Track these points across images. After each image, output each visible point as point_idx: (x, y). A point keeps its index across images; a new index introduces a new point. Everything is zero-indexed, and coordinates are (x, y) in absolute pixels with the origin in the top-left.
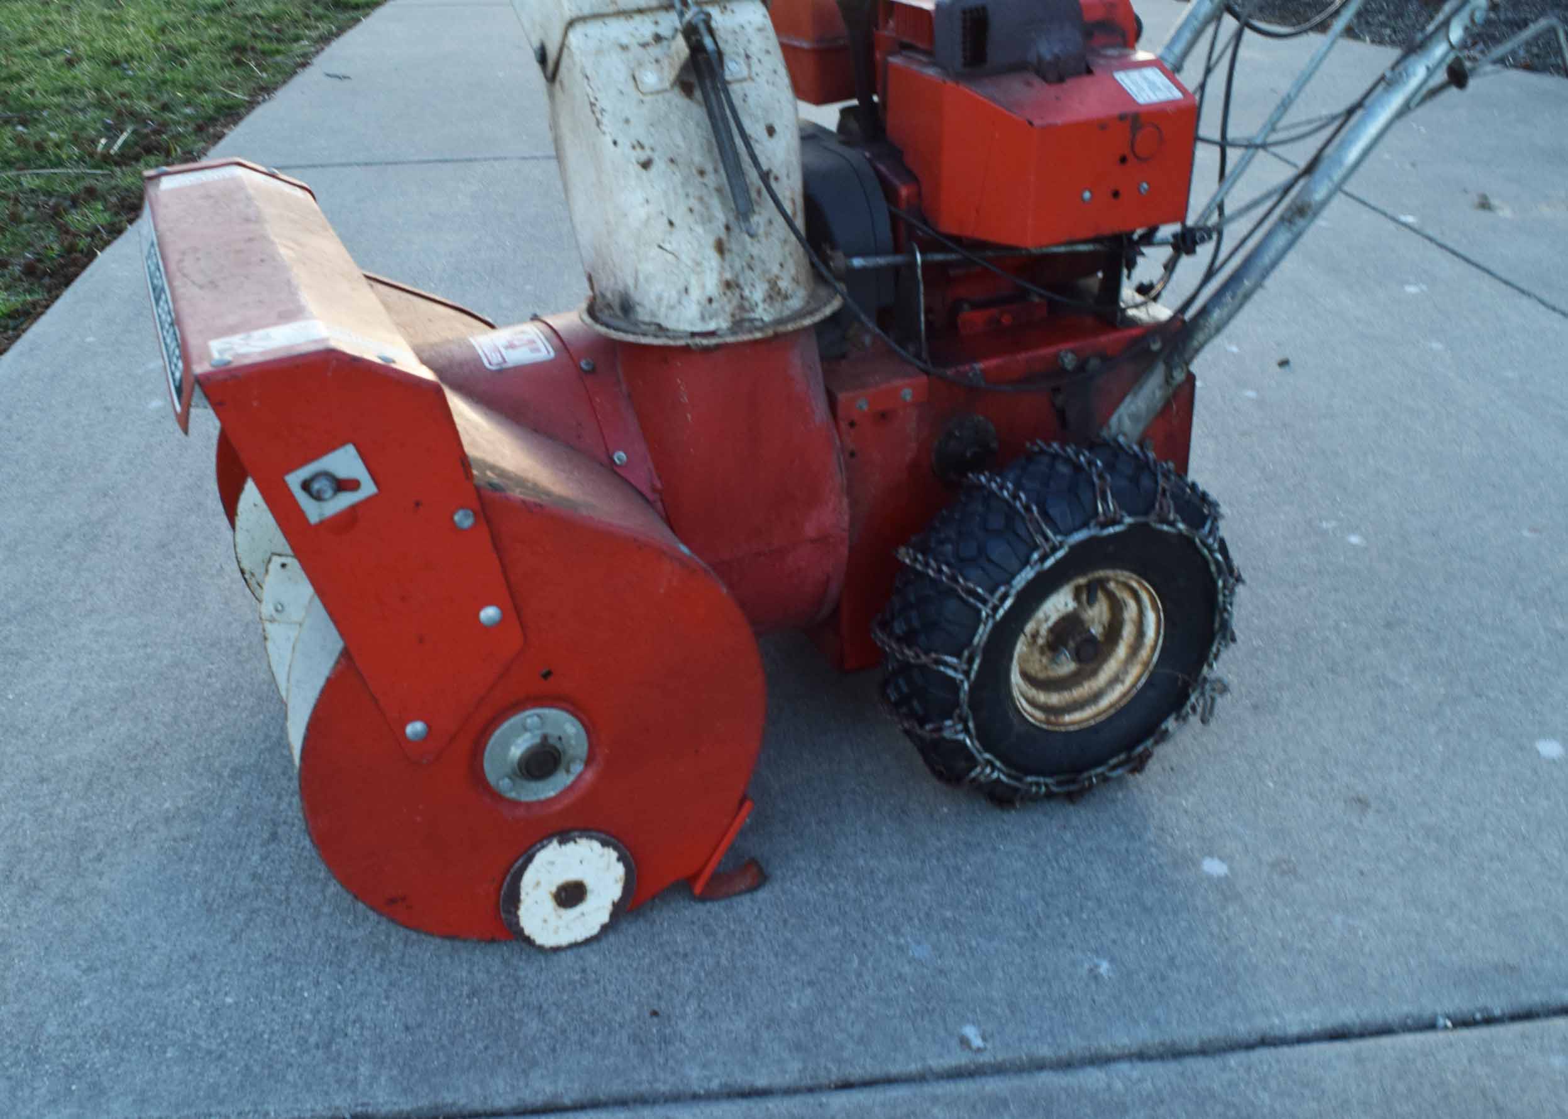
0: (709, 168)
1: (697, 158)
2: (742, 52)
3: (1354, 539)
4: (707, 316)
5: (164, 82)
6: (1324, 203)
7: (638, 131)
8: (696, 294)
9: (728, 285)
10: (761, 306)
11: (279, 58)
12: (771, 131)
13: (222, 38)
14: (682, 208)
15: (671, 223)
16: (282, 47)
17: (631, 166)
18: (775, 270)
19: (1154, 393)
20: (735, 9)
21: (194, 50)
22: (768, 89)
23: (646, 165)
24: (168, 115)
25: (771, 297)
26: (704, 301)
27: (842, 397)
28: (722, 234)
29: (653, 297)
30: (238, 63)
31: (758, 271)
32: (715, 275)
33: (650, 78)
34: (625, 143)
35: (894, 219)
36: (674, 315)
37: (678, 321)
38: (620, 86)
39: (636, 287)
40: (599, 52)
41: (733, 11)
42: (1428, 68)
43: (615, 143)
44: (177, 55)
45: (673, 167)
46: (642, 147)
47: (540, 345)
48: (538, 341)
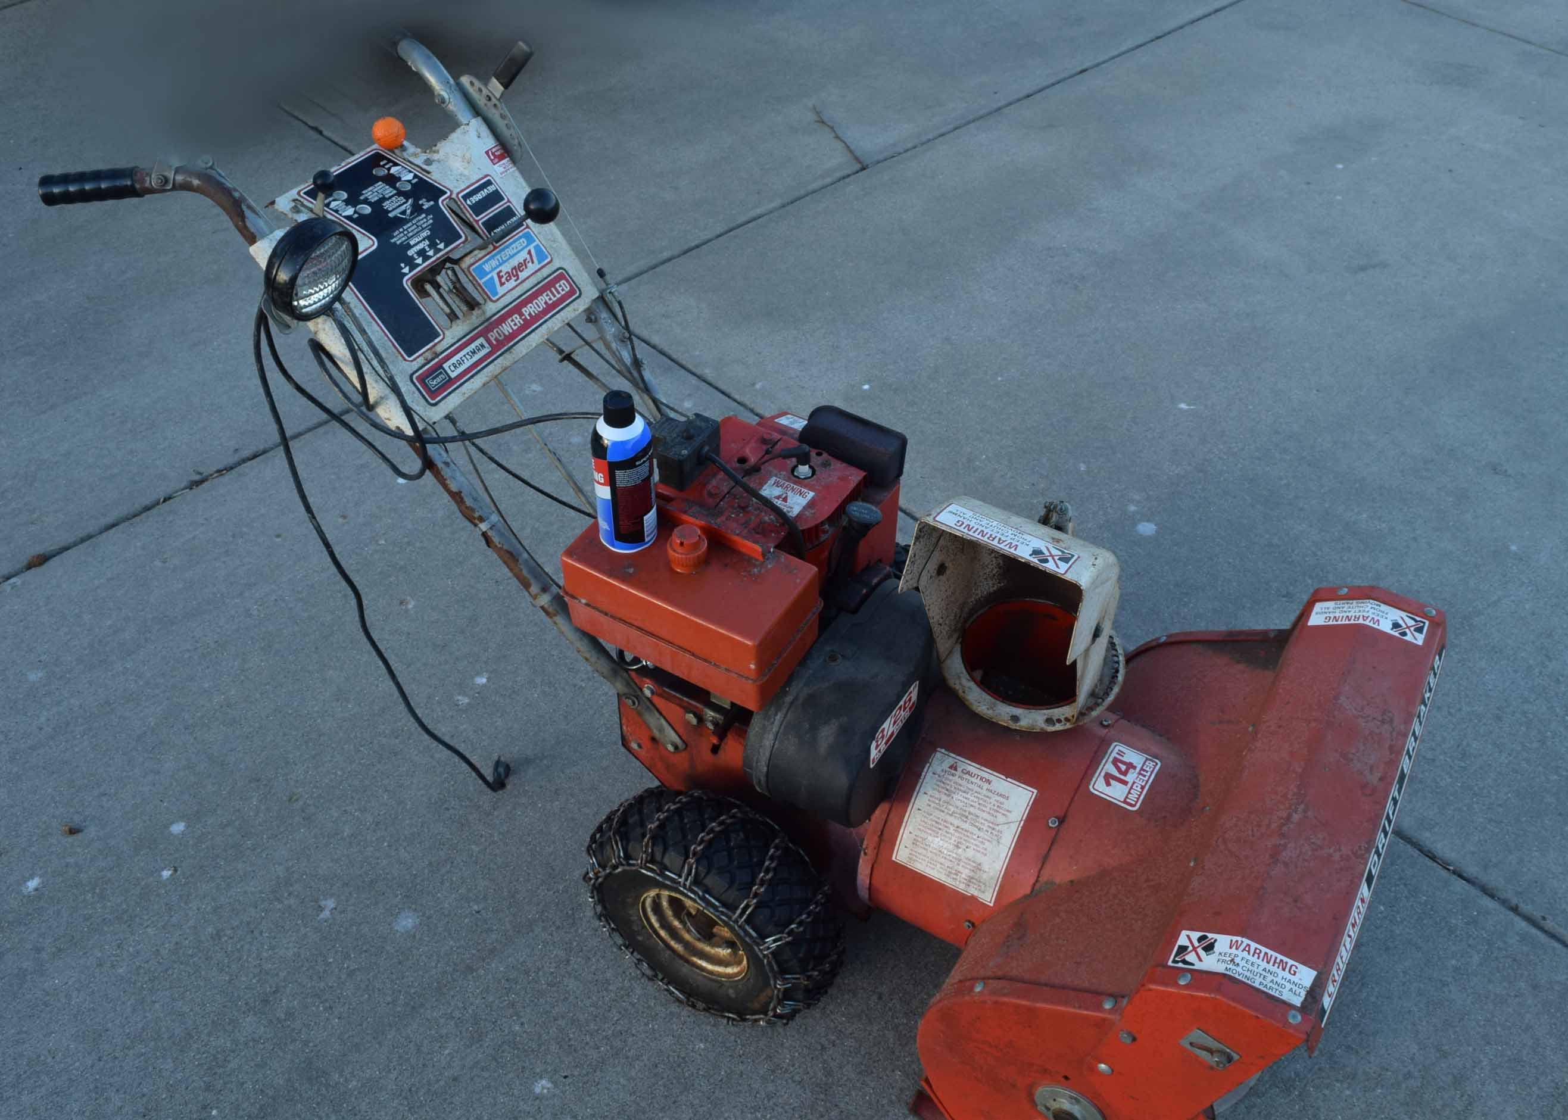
47: (1114, 754)
48: (1111, 759)
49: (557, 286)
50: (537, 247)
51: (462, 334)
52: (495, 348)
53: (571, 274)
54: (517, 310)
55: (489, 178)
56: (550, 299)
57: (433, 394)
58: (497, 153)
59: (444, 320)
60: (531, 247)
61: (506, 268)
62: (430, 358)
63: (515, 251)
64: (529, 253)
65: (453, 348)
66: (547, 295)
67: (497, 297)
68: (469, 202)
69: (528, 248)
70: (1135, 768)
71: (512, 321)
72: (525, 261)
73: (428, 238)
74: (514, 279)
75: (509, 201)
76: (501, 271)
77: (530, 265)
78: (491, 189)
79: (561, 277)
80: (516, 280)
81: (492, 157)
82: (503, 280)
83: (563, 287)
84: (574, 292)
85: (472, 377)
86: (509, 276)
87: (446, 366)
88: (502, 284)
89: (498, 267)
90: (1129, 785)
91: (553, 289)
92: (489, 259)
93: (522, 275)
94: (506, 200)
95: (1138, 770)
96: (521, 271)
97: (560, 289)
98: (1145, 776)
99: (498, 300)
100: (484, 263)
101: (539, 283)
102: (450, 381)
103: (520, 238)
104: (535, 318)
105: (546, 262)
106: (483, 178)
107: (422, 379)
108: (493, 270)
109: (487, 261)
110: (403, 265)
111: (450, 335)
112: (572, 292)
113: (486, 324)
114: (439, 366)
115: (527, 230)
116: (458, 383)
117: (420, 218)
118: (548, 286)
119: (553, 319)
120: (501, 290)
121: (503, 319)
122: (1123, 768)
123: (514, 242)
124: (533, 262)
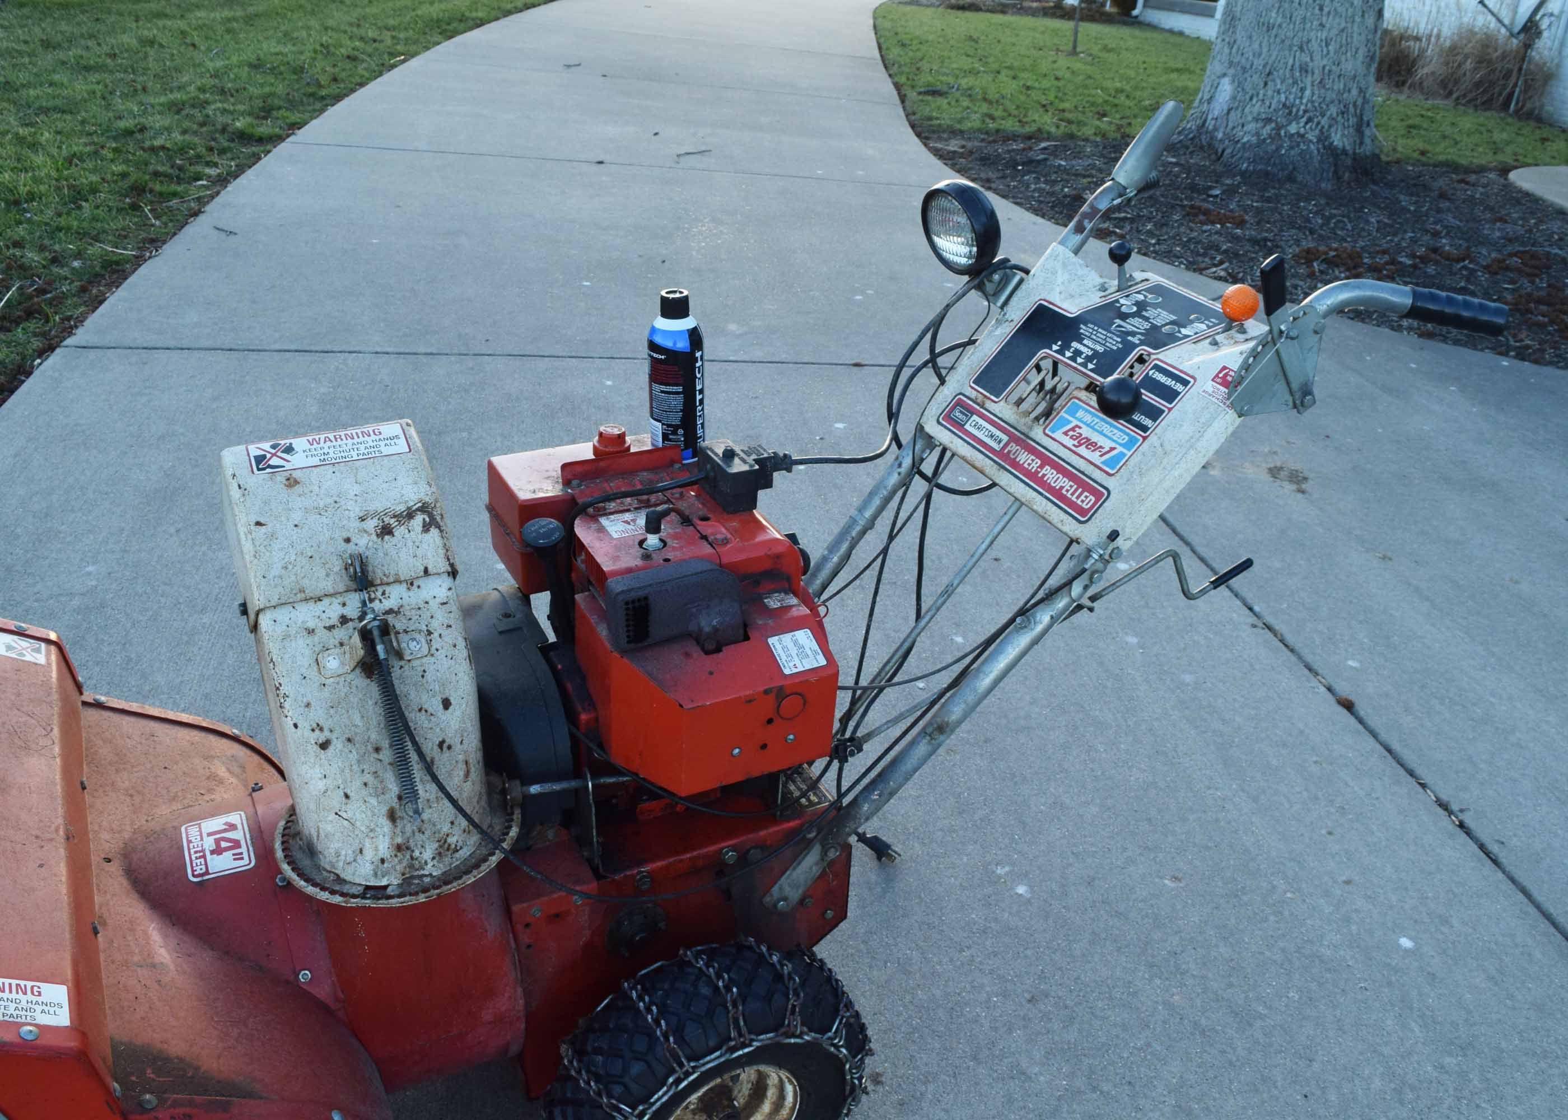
0: (385, 744)
1: (374, 736)
2: (424, 628)
3: (1021, 890)
4: (379, 873)
5: (59, 229)
6: (959, 722)
7: (318, 714)
8: (369, 854)
9: (399, 848)
10: (430, 864)
11: (174, 203)
12: (446, 704)
13: (124, 175)
14: (358, 783)
15: (347, 796)
16: (179, 189)
17: (310, 747)
18: (446, 828)
19: (811, 868)
20: (422, 585)
21: (94, 190)
22: (446, 663)
23: (324, 746)
24: (55, 270)
25: (440, 854)
26: (378, 863)
27: (516, 908)
28: (395, 803)
29: (332, 851)
30: (135, 207)
31: (428, 833)
32: (387, 839)
33: (333, 663)
34: (305, 725)
35: (575, 741)
36: (350, 870)
37: (354, 874)
38: (303, 671)
39: (318, 836)
40: (286, 637)
41: (419, 587)
42: (1052, 617)
43: (296, 726)
44: (78, 196)
45: (350, 746)
46: (321, 729)
47: (243, 849)
48: (243, 843)
49: (1086, 494)
50: (1122, 455)
51: (1006, 417)
52: (1000, 454)
53: (1105, 504)
54: (1046, 461)
55: (1192, 381)
56: (1067, 491)
57: (948, 418)
58: (1229, 378)
59: (1014, 397)
60: (1120, 449)
61: (1085, 432)
62: (979, 401)
63: (1110, 434)
64: (1112, 449)
65: (992, 417)
66: (1071, 486)
67: (1050, 433)
68: (1151, 373)
69: (1117, 446)
70: (212, 852)
71: (1033, 460)
72: (1101, 447)
73: (1095, 352)
74: (1076, 443)
75: (1170, 409)
76: (1080, 428)
77: (1097, 453)
78: (1179, 387)
79: (1097, 495)
80: (1074, 445)
81: (1221, 375)
82: (1071, 433)
83: (1086, 501)
84: (1083, 515)
85: (969, 443)
86: (1077, 437)
87: (975, 417)
88: (1066, 433)
89: (1085, 423)
90: (205, 835)
91: (1080, 490)
92: (1090, 412)
93: (1082, 450)
94: (1170, 406)
95: (208, 853)
96: (1087, 447)
97: (1082, 497)
98: (196, 852)
99: (1048, 435)
100: (1084, 409)
101: (1083, 473)
102: (960, 426)
103: (1128, 435)
104: (1041, 482)
105: (1107, 469)
106: (1188, 375)
107: (959, 403)
108: (1080, 420)
109: (1087, 411)
110: (1059, 343)
111: (1002, 408)
112: (1082, 512)
113: (1022, 437)
114: (972, 412)
115: (1141, 439)
116: (960, 434)
117: (1115, 338)
118: (1083, 484)
119: (1045, 501)
120: (1058, 435)
121: (1032, 451)
122: (224, 844)
123: (1121, 430)
124: (1101, 456)
